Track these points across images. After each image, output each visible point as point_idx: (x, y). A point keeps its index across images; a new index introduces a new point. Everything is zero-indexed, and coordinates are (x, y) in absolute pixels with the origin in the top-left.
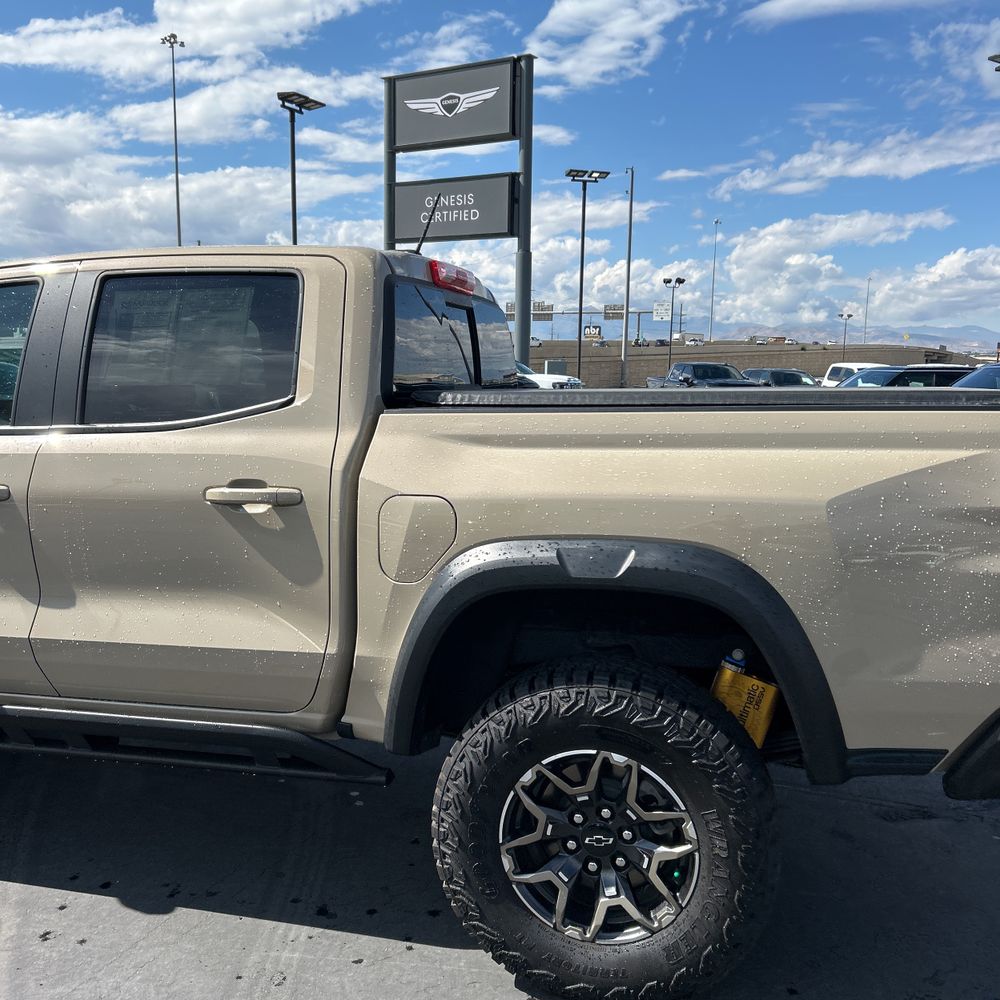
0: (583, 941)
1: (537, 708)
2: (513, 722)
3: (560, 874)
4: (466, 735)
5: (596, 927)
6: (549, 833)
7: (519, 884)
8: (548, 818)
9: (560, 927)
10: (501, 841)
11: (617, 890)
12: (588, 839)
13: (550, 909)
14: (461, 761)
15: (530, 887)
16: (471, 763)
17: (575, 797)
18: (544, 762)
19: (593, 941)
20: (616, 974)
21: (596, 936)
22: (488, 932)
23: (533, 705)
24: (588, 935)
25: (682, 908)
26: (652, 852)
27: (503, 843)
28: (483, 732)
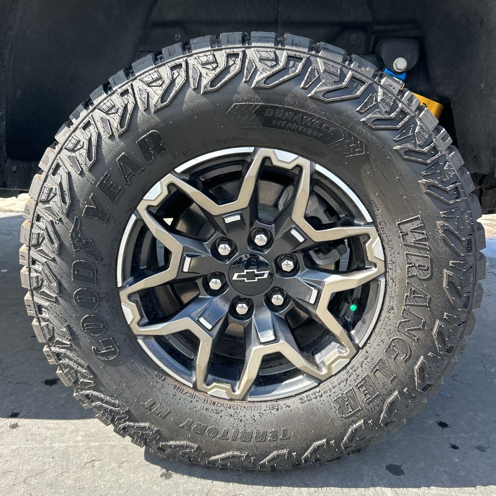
0: (231, 400)
1: (167, 82)
2: (130, 107)
3: (202, 320)
4: (60, 137)
5: (248, 381)
6: (186, 269)
7: (146, 337)
8: (185, 249)
9: (201, 385)
10: (120, 284)
11: (275, 334)
12: (236, 275)
13: (188, 364)
14: (54, 174)
15: (160, 340)
16: (69, 174)
17: (222, 216)
18: (179, 170)
19: (244, 399)
20: (275, 435)
21: (249, 392)
22: (107, 403)
23: (160, 78)
24: (238, 392)
25: (358, 349)
26: (321, 283)
27: (123, 287)
28: (84, 128)
